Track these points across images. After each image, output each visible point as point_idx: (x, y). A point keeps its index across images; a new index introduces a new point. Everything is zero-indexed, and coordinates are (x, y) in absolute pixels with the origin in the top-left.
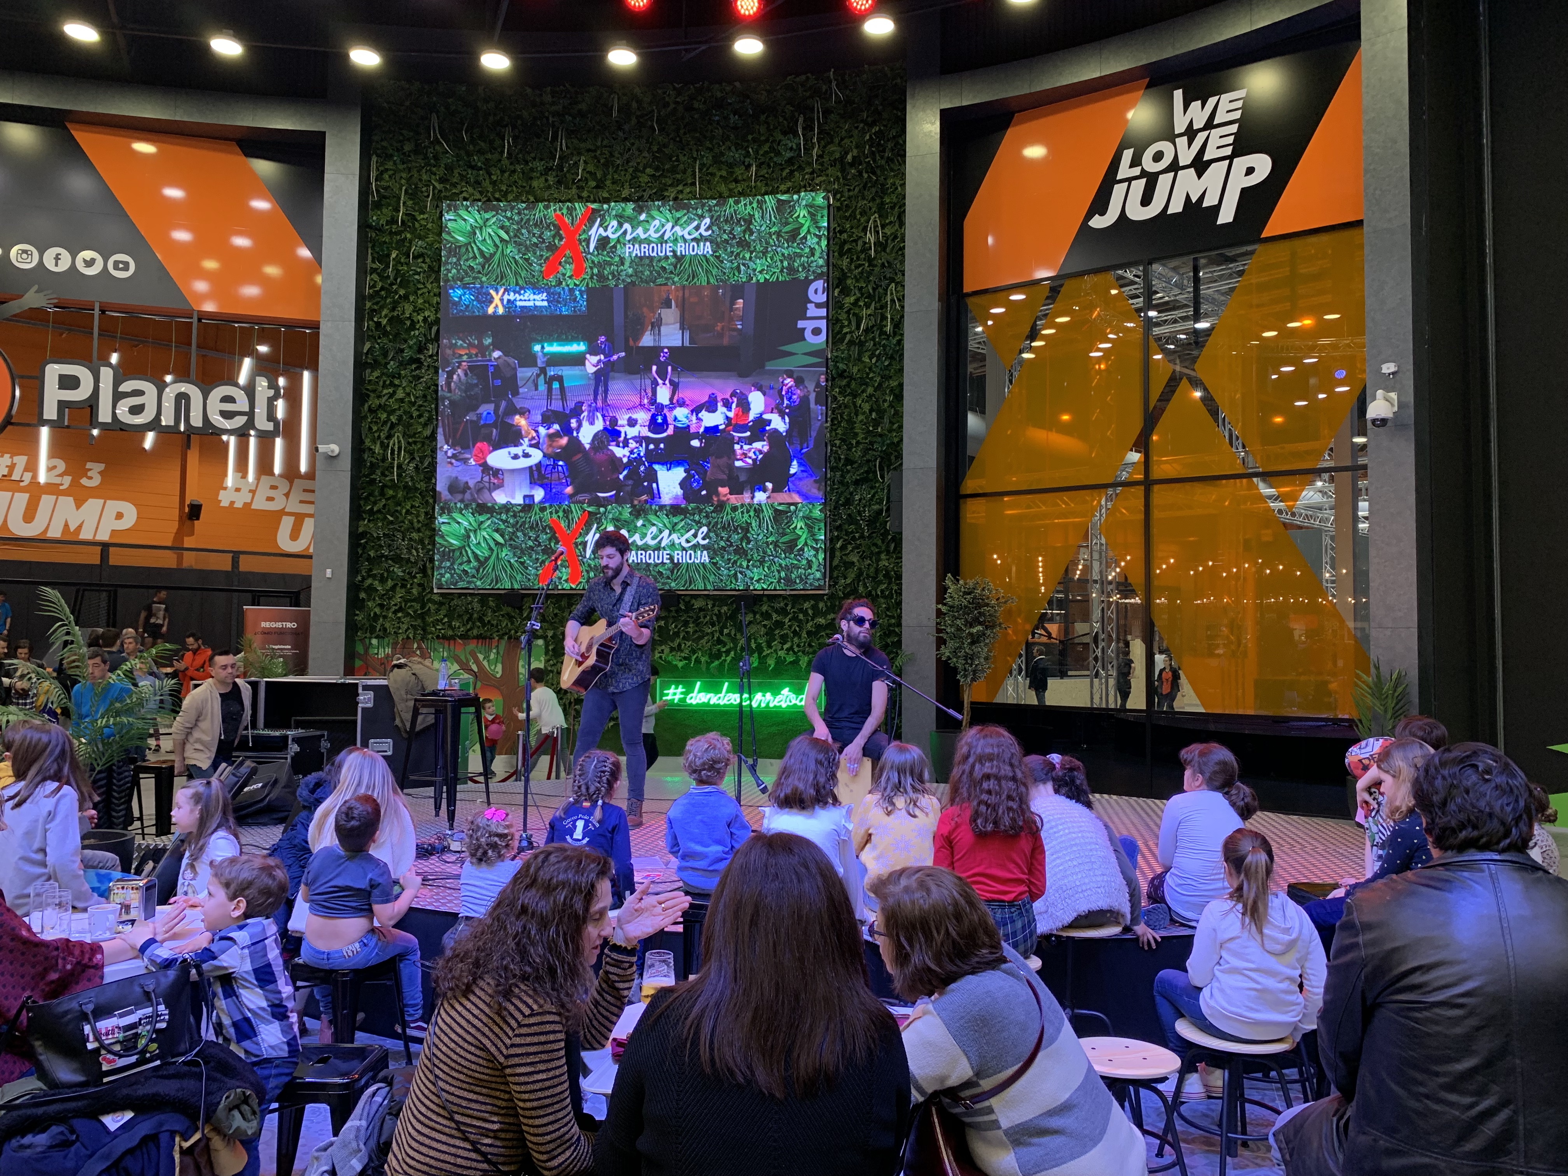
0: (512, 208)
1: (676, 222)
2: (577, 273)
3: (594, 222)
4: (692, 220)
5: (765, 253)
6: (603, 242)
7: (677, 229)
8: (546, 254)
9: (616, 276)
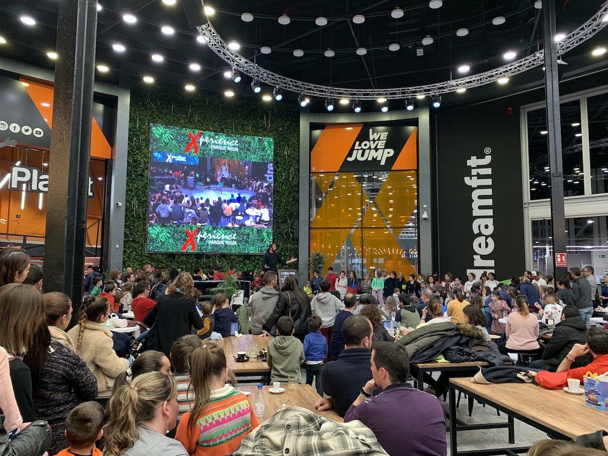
0: (175, 129)
1: (227, 140)
2: (196, 151)
3: (201, 136)
4: (232, 140)
5: (255, 153)
6: (204, 143)
7: (227, 142)
8: (185, 145)
9: (208, 154)
